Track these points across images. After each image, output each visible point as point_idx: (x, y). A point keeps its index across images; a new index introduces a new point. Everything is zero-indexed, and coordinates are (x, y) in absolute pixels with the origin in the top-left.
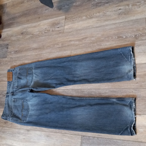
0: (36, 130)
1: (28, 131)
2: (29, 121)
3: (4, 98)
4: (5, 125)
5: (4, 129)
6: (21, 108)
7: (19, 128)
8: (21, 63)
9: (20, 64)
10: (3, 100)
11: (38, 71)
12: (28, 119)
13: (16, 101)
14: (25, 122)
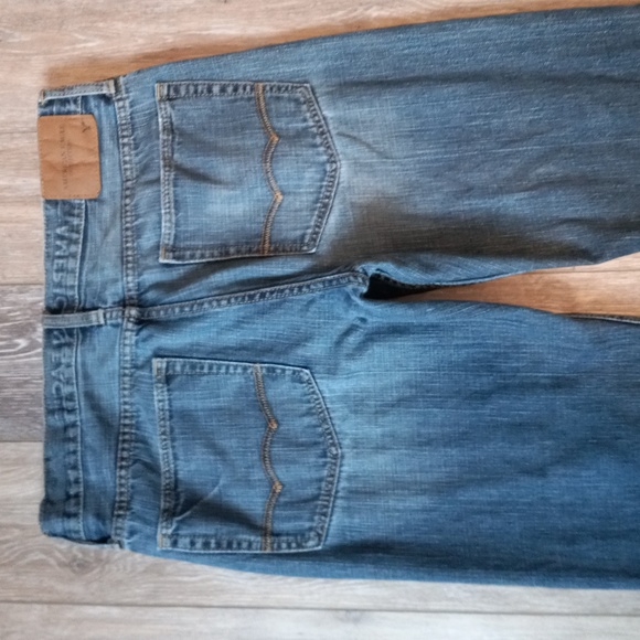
0: (434, 605)
1: (356, 621)
2: (350, 537)
3: (24, 350)
4: (78, 589)
5: (77, 621)
6: (255, 436)
7: (245, 600)
8: (170, 40)
9: (149, 50)
10: (16, 366)
11: (381, 114)
12: (339, 524)
13: (194, 374)
14: (311, 545)
